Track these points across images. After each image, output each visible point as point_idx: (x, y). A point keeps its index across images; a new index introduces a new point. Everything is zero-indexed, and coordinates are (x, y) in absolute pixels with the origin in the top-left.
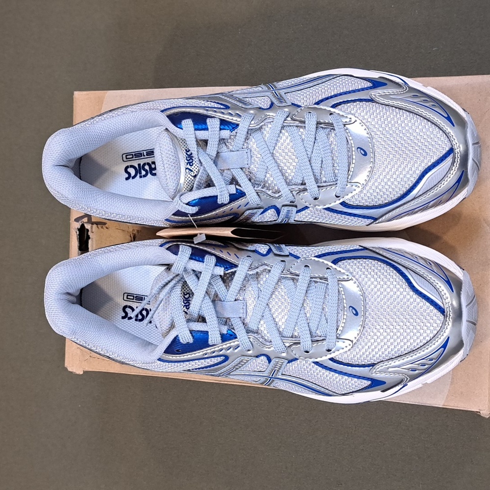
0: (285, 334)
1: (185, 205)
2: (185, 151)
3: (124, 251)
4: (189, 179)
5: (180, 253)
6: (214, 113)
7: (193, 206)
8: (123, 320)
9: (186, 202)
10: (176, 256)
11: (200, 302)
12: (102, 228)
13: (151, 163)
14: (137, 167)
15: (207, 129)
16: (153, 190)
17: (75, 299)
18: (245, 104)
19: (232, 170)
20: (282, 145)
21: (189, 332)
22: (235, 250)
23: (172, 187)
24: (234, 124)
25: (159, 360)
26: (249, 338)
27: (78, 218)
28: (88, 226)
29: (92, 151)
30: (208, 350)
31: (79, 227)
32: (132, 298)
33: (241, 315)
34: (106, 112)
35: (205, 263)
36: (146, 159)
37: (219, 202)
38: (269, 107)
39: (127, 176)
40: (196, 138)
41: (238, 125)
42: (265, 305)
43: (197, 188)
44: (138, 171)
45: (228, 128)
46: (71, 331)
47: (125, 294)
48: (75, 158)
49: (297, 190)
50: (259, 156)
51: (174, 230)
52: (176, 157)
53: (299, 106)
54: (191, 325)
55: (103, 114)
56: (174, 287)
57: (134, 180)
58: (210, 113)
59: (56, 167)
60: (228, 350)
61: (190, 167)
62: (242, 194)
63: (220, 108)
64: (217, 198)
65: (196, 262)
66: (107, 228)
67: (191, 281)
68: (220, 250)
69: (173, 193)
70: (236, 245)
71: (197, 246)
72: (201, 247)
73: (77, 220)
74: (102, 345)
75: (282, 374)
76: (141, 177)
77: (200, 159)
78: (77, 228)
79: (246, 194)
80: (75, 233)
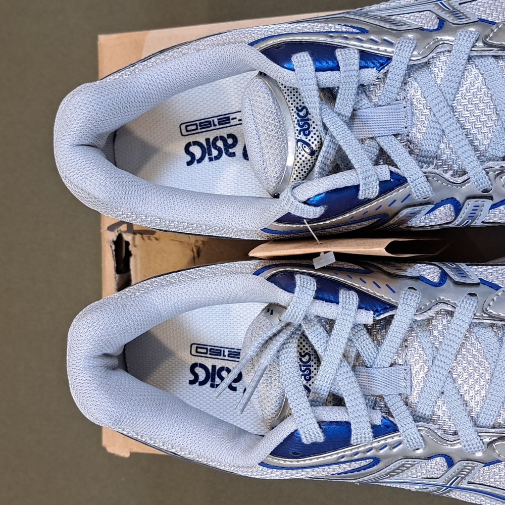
0: (482, 421)
1: (303, 205)
2: (295, 110)
3: (193, 281)
4: (303, 158)
5: (297, 289)
6: (344, 41)
7: (316, 205)
8: (191, 387)
9: (305, 198)
10: (291, 295)
11: (333, 372)
12: (149, 238)
13: (226, 136)
14: (204, 143)
15: (337, 68)
16: (232, 179)
17: (115, 362)
18: (395, 24)
19: (378, 139)
20: (468, 90)
21: (317, 425)
22: (386, 277)
23: (273, 174)
24: (381, 57)
25: (262, 464)
26: (419, 430)
27: (113, 225)
28: (127, 237)
29: (133, 121)
30: (347, 451)
31: (115, 239)
32: (204, 351)
33: (403, 391)
34: (154, 55)
35: (341, 304)
36: (218, 131)
37: (361, 196)
38: (436, 27)
39: (189, 158)
40: (318, 85)
41: (389, 59)
42: (445, 373)
43: (320, 173)
44: (206, 151)
45: (372, 65)
46: (114, 419)
47: (193, 346)
48: (107, 133)
49: (498, 170)
50: (427, 112)
51: (279, 246)
52: (279, 122)
53: (493, 23)
54: (318, 411)
55: (150, 57)
56: (284, 344)
57: (200, 164)
58: (337, 41)
59: (77, 148)
60: (380, 450)
61: (304, 138)
62: (399, 180)
63: (352, 33)
64: (358, 190)
65: (325, 304)
66: (157, 239)
67: (316, 336)
68: (361, 279)
69: (274, 185)
70: (385, 268)
71: (320, 273)
72: (327, 275)
73: (111, 228)
74: (163, 437)
75: (469, 483)
76: (211, 160)
77: (325, 122)
78: (111, 240)
79: (408, 179)
80: (109, 247)
